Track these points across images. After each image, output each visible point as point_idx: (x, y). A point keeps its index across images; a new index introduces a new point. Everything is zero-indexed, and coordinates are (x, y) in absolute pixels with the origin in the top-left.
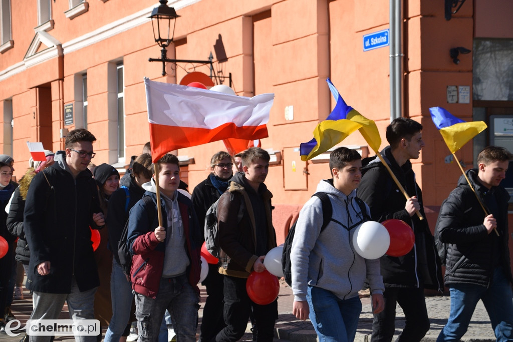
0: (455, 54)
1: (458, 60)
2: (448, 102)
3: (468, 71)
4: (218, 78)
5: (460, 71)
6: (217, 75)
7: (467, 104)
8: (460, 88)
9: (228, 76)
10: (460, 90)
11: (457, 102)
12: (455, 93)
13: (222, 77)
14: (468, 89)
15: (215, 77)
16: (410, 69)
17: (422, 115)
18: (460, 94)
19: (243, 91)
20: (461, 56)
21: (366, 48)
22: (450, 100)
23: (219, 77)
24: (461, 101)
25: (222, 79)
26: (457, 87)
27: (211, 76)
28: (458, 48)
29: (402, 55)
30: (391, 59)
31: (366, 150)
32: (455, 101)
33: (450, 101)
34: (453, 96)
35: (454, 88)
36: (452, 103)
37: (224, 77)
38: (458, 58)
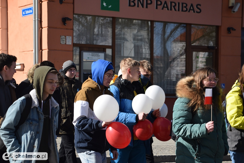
0: (65, 20)
1: (66, 23)
2: (61, 44)
3: (71, 29)
5: (67, 29)
7: (70, 45)
8: (67, 37)
10: (67, 38)
11: (65, 44)
12: (65, 39)
14: (71, 38)
16: (43, 27)
17: (48, 49)
18: (67, 40)
20: (67, 22)
21: (23, 15)
22: (62, 42)
24: (67, 43)
26: (65, 36)
28: (66, 18)
29: (39, 19)
30: (34, 21)
31: (23, 65)
32: (64, 43)
34: (63, 41)
35: (64, 37)
36: (63, 44)
38: (66, 22)
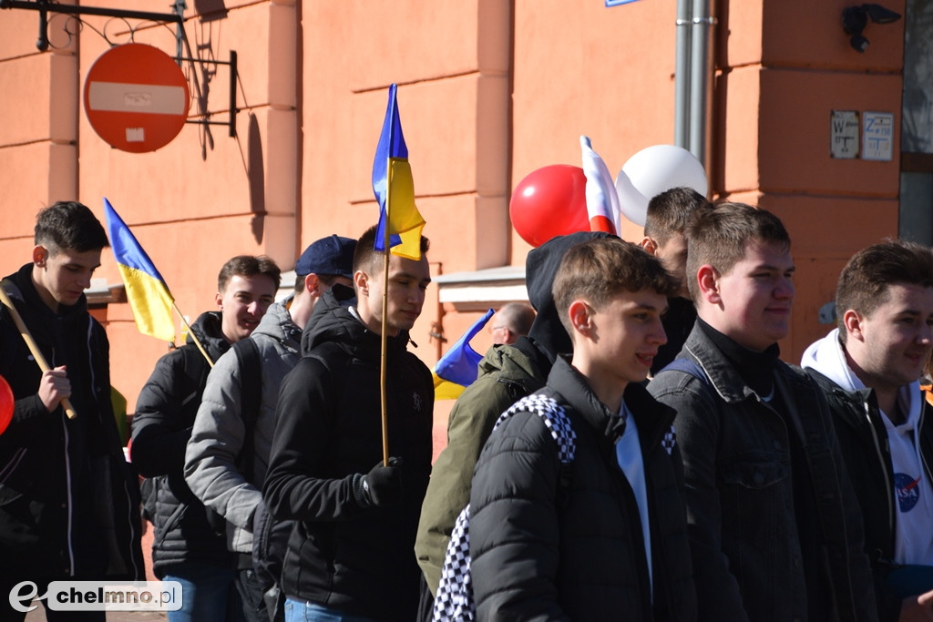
0: (857, 22)
1: (865, 40)
2: (832, 156)
3: (891, 73)
4: (197, 65)
5: (867, 71)
6: (195, 56)
7: (883, 163)
8: (868, 116)
9: (227, 58)
10: (866, 124)
11: (858, 156)
12: (853, 131)
13: (209, 62)
14: (888, 120)
15: (191, 60)
16: (732, 60)
17: (760, 189)
18: (867, 135)
19: (269, 104)
20: (874, 31)
22: (837, 149)
23: (202, 62)
24: (869, 154)
25: (211, 67)
26: (858, 114)
27: (180, 59)
28: (866, 7)
29: (711, 20)
30: (680, 29)
32: (851, 154)
33: (838, 154)
34: (846, 138)
35: (849, 117)
36: (844, 159)
37: (216, 63)
38: (865, 33)
